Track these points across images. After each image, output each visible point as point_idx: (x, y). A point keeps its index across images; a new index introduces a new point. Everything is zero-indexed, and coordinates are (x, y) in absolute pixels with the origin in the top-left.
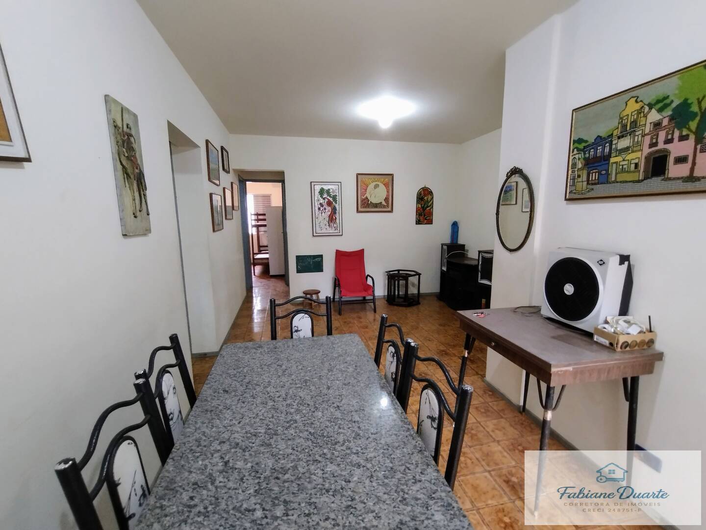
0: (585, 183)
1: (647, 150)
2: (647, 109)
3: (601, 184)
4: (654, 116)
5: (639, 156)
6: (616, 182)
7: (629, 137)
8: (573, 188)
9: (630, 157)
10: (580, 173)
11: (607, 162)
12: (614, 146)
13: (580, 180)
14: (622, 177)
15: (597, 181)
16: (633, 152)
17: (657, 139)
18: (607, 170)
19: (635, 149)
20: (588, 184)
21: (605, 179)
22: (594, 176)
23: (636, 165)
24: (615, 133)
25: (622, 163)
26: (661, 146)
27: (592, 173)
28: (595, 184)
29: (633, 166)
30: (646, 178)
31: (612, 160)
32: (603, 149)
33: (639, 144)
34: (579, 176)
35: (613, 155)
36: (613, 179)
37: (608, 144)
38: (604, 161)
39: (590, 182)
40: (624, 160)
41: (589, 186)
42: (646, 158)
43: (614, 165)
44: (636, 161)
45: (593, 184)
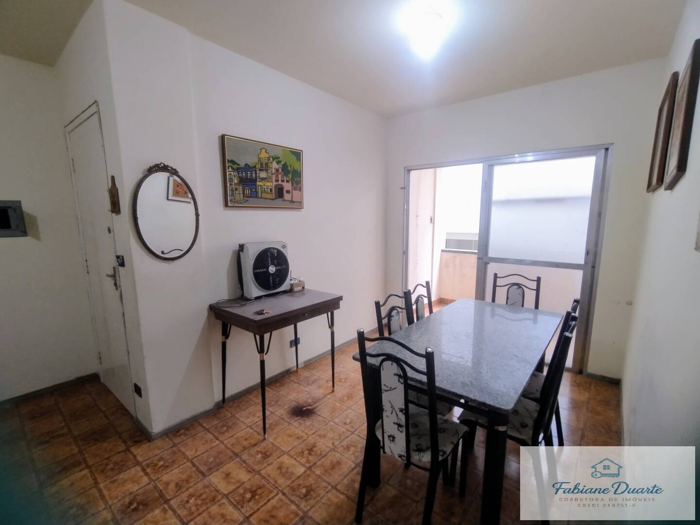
0: (242, 196)
1: (275, 183)
2: (272, 159)
3: (253, 197)
4: (275, 165)
5: (271, 185)
6: (261, 198)
7: (265, 172)
8: (233, 198)
9: (268, 184)
10: (237, 187)
11: (254, 184)
12: (258, 175)
13: (237, 192)
14: (264, 195)
15: (250, 195)
16: (268, 182)
17: (278, 178)
18: (256, 189)
19: (269, 180)
20: (244, 196)
21: (254, 195)
22: (247, 192)
23: (271, 190)
24: (257, 166)
25: (264, 187)
26: (280, 182)
27: (246, 189)
28: (249, 197)
29: (269, 190)
30: (276, 198)
31: (258, 183)
32: (252, 174)
33: (270, 178)
34: (236, 189)
35: (258, 180)
36: (260, 196)
37: (253, 172)
38: (253, 182)
39: (245, 195)
40: (264, 185)
41: (245, 198)
42: (275, 187)
43: (260, 187)
44: (271, 187)
45: (247, 197)
